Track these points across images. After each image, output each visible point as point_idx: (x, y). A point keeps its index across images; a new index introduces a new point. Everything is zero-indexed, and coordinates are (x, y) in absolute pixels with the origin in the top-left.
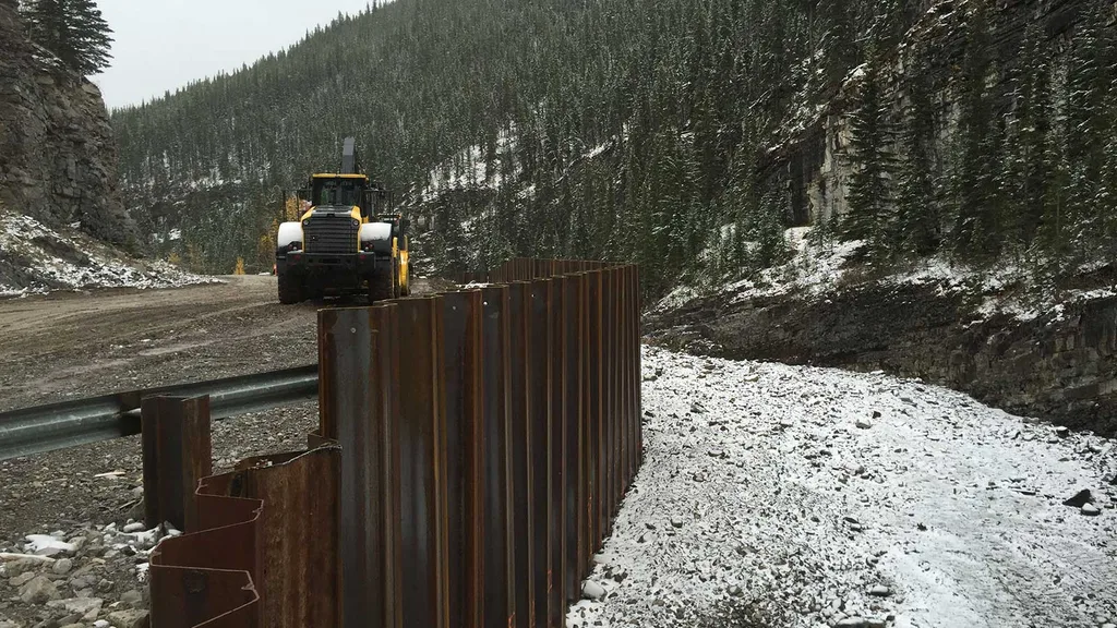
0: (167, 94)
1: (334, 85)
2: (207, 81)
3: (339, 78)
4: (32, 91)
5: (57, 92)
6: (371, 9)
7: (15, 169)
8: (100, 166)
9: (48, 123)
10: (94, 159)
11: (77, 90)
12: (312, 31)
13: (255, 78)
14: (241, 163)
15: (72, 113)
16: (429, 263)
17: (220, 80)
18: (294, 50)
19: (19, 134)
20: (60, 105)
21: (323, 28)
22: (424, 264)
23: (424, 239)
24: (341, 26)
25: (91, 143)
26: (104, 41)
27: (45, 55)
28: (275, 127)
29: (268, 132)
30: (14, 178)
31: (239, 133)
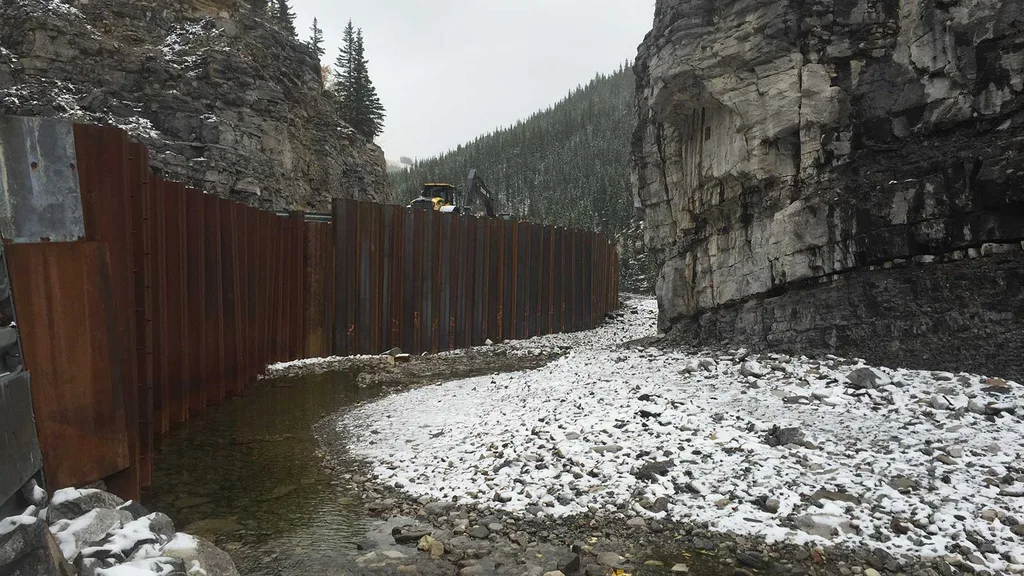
0: (459, 147)
1: (586, 135)
2: (489, 136)
3: (590, 128)
4: (335, 148)
5: (351, 149)
6: (623, 68)
7: (324, 194)
8: (372, 193)
9: (344, 167)
10: (369, 189)
11: (363, 147)
12: (574, 90)
13: (524, 132)
14: (508, 200)
15: (358, 161)
16: (643, 280)
17: (497, 134)
18: (559, 107)
19: (327, 173)
20: (352, 156)
21: (583, 87)
22: (639, 281)
23: (640, 259)
24: (599, 84)
25: (368, 179)
26: (381, 116)
27: (345, 127)
28: (535, 171)
29: (530, 174)
30: (323, 198)
31: (508, 177)
